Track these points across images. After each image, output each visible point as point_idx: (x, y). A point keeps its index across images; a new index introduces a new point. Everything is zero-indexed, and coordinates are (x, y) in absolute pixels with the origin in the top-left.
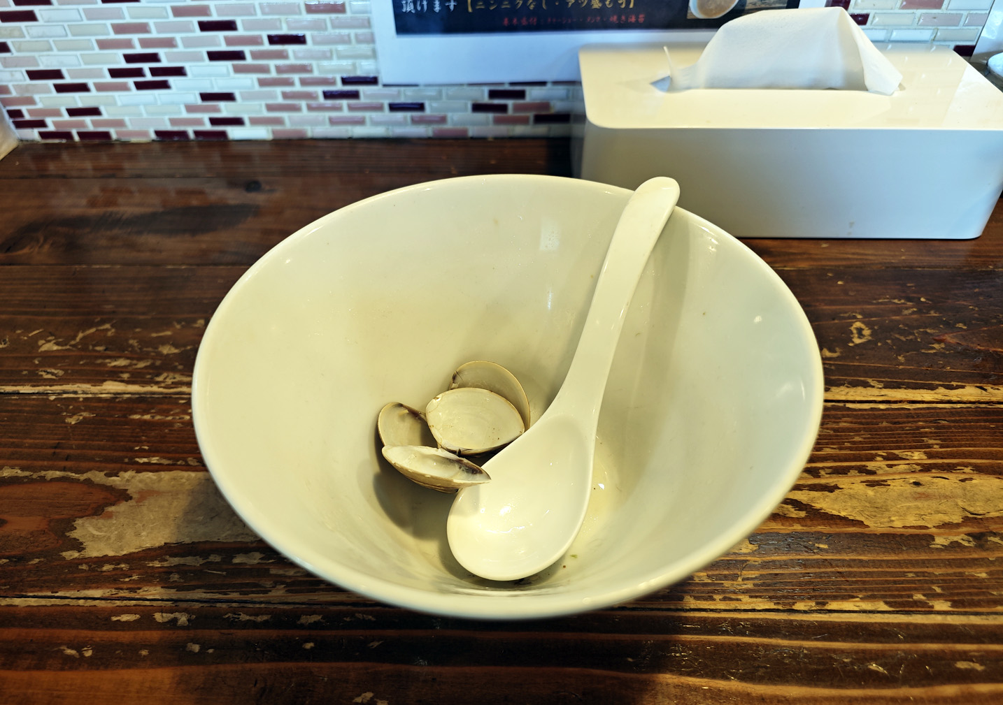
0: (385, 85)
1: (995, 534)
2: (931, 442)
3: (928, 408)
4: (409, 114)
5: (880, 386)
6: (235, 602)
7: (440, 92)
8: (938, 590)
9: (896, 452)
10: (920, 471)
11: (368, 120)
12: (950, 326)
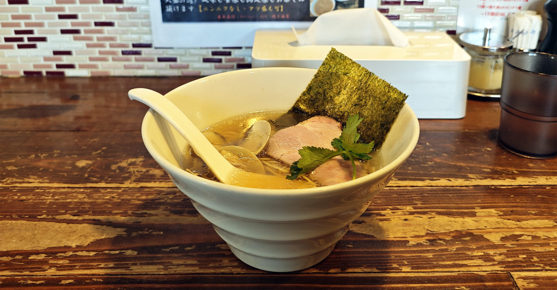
0: (156, 48)
1: (440, 240)
2: (417, 202)
3: (419, 189)
4: (168, 63)
5: (396, 180)
6: (26, 276)
7: (186, 52)
8: (406, 263)
9: (398, 207)
10: (409, 214)
11: (146, 67)
12: (438, 155)
